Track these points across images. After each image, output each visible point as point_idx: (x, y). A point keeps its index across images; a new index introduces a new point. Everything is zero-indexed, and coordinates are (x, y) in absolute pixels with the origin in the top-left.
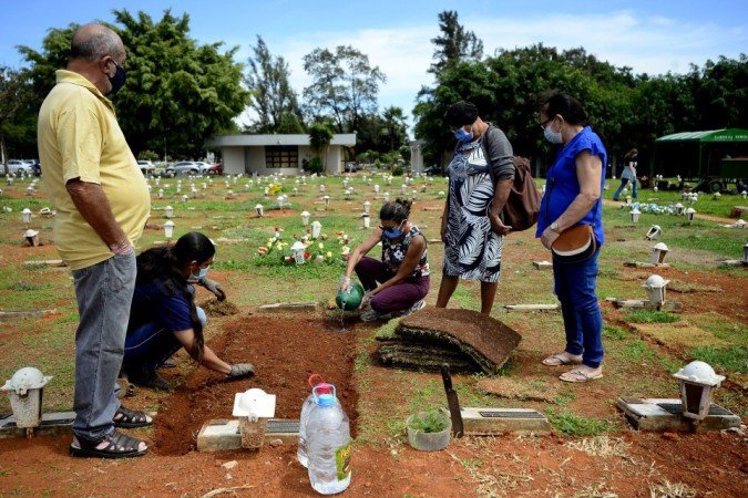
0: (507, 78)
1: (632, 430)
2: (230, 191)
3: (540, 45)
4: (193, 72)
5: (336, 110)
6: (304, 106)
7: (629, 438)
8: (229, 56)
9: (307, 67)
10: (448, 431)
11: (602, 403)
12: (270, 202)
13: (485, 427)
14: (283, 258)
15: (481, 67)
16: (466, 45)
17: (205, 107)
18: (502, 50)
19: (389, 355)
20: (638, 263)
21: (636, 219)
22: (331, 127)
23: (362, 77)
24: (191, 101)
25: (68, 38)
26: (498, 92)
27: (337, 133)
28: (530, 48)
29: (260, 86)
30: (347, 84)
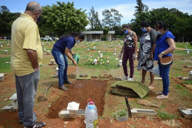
0: (154, 16)
1: (182, 118)
2: (82, 45)
3: (164, 7)
4: (74, 16)
5: (110, 25)
6: (102, 24)
7: (181, 121)
8: (84, 12)
9: (103, 14)
10: (127, 116)
11: (174, 109)
12: (91, 48)
13: (138, 115)
14: (91, 63)
15: (148, 13)
16: (144, 8)
17: (77, 24)
18: (153, 9)
19: (114, 92)
20: (188, 66)
21: (188, 54)
22: (108, 29)
23: (117, 16)
24: (74, 23)
25: (46, 8)
26: (152, 20)
27: (110, 31)
28: (161, 8)
29: (91, 19)
30: (113, 18)
